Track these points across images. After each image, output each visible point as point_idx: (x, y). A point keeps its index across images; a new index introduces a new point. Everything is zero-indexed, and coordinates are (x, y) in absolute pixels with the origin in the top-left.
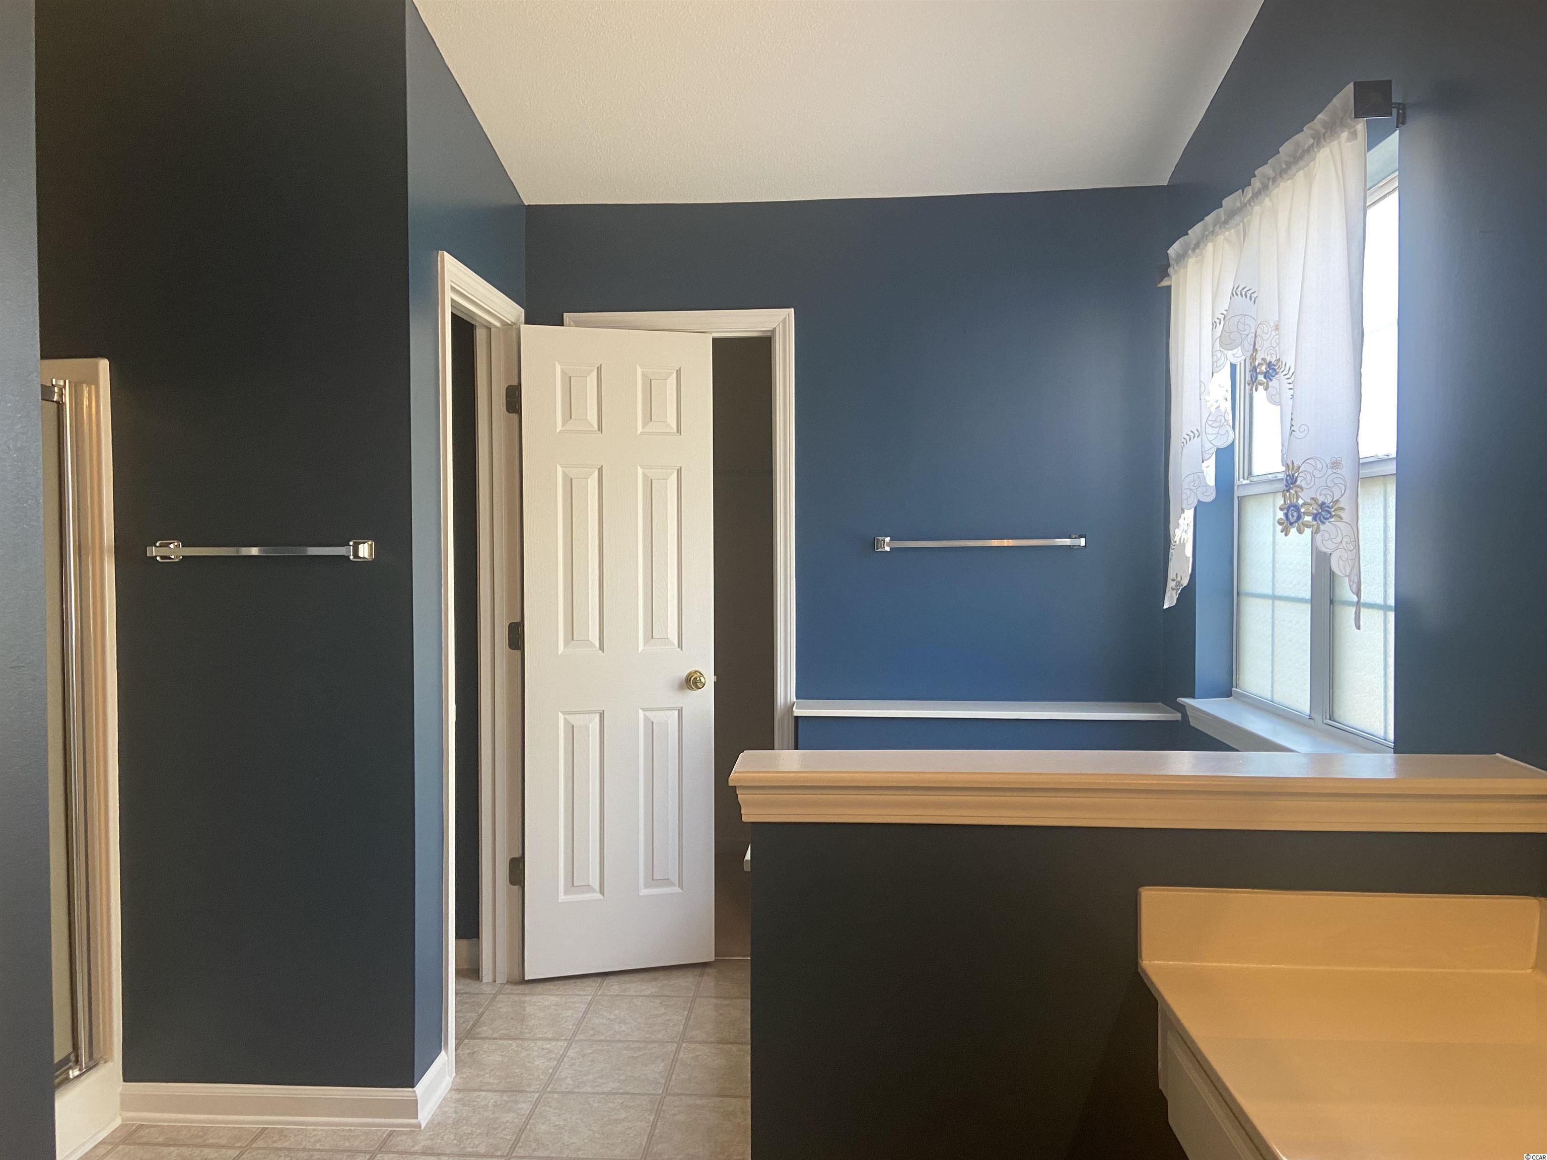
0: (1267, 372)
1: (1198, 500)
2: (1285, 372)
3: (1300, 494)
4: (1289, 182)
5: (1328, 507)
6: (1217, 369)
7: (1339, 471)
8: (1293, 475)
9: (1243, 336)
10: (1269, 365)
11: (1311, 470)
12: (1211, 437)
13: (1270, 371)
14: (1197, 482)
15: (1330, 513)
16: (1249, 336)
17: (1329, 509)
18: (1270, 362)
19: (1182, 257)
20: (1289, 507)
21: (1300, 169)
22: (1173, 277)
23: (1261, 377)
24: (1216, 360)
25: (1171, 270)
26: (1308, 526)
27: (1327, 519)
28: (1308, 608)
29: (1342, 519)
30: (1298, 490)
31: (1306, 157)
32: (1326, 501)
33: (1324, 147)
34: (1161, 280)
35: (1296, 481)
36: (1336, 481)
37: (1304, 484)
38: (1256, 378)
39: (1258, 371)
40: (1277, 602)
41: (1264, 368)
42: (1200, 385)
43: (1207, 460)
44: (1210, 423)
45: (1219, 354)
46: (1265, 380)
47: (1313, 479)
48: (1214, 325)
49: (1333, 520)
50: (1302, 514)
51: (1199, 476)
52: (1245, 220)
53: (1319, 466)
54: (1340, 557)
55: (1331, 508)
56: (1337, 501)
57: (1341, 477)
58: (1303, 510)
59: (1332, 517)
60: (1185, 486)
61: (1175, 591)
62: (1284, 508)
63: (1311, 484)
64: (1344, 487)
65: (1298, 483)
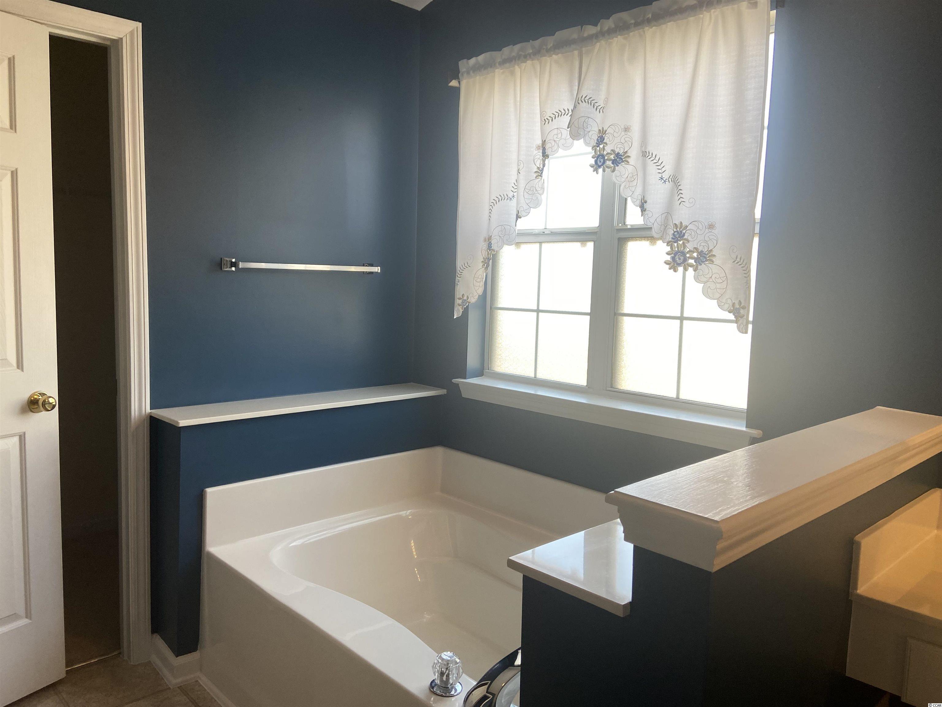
3: (686, 244)
5: (705, 254)
7: (713, 231)
8: (681, 232)
9: (586, 132)
10: (618, 155)
11: (695, 229)
13: (618, 160)
15: (706, 258)
16: (591, 133)
17: (706, 256)
18: (618, 153)
20: (676, 254)
23: (609, 163)
25: (461, 76)
26: (691, 266)
27: (703, 262)
30: (685, 241)
32: (703, 250)
35: (684, 235)
36: (711, 237)
37: (689, 238)
38: (604, 163)
39: (606, 158)
41: (611, 156)
47: (696, 235)
49: (707, 262)
50: (687, 258)
52: (583, 49)
53: (700, 227)
54: (709, 286)
55: (707, 255)
56: (711, 250)
57: (715, 235)
58: (688, 255)
59: (707, 260)
61: (461, 306)
62: (672, 254)
63: (695, 238)
64: (715, 242)
65: (685, 237)
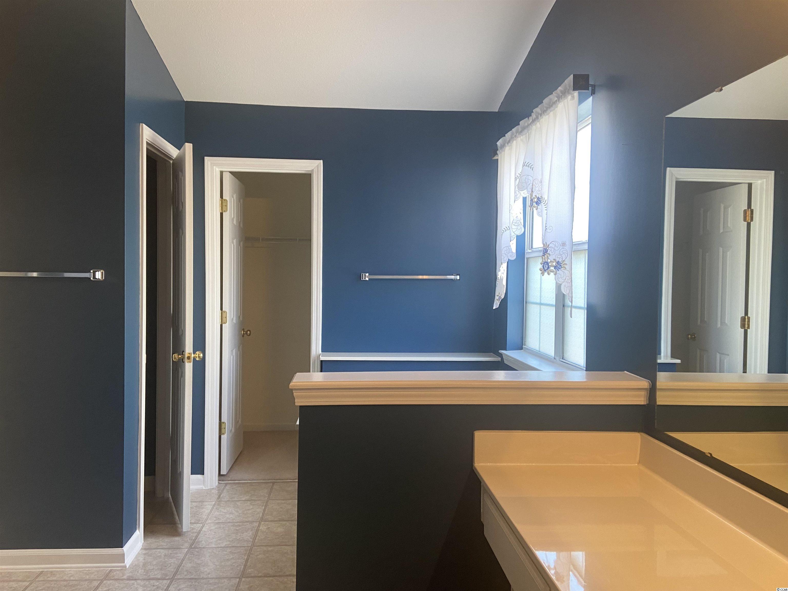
0: (537, 201)
1: (509, 259)
2: (544, 202)
3: (549, 257)
4: (547, 116)
5: (560, 263)
6: (517, 199)
7: (565, 247)
8: (546, 249)
9: (528, 185)
11: (553, 246)
12: (514, 230)
13: (539, 201)
14: (508, 251)
15: (561, 266)
16: (530, 185)
18: (538, 197)
19: (503, 146)
20: (544, 263)
21: (551, 111)
22: (499, 155)
23: (535, 204)
24: (516, 195)
25: (498, 152)
26: (552, 272)
27: (560, 268)
28: (554, 309)
29: (566, 269)
30: (549, 255)
31: (554, 106)
32: (559, 261)
33: (561, 102)
34: (494, 156)
35: (547, 251)
36: (564, 252)
37: (550, 253)
38: (533, 204)
39: (533, 201)
40: (542, 306)
41: (536, 200)
42: (510, 206)
43: (512, 240)
44: (514, 223)
45: (517, 192)
46: (536, 205)
47: (554, 251)
48: (516, 179)
49: (562, 269)
50: (550, 266)
51: (509, 248)
52: (529, 132)
53: (557, 245)
54: (565, 285)
55: (562, 264)
56: (564, 260)
57: (565, 250)
58: (550, 264)
60: (503, 252)
61: (498, 301)
62: (542, 264)
63: (554, 253)
64: (566, 255)
65: (548, 252)
